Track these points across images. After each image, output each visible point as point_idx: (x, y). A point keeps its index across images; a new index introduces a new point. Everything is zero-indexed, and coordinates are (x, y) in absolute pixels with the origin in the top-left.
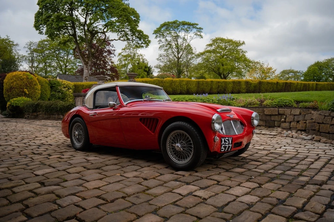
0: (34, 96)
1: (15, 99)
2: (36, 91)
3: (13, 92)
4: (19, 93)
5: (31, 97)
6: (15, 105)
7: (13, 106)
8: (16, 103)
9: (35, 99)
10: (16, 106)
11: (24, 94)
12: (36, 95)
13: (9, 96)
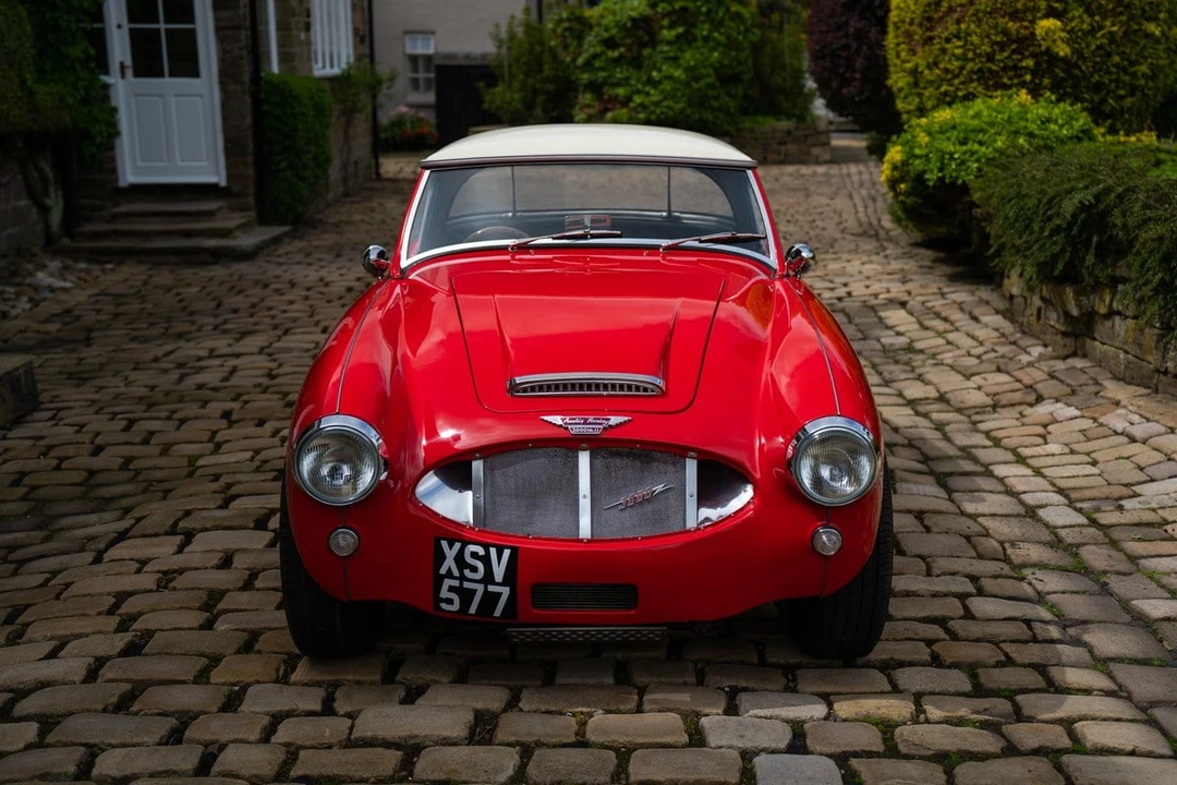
0: (1127, 78)
1: (944, 115)
2: (1153, 28)
3: (944, 51)
4: (990, 58)
5: (1098, 87)
6: (932, 177)
7: (919, 179)
8: (944, 158)
9: (1128, 102)
10: (941, 180)
11: (1030, 62)
12: (1144, 68)
13: (916, 84)
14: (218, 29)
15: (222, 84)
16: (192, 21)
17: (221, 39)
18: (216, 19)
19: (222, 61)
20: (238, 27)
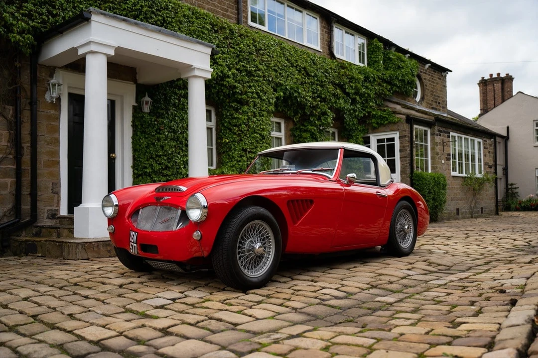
14: (401, 158)
15: (401, 174)
16: (394, 157)
17: (401, 161)
18: (400, 155)
19: (401, 167)
20: (406, 157)
